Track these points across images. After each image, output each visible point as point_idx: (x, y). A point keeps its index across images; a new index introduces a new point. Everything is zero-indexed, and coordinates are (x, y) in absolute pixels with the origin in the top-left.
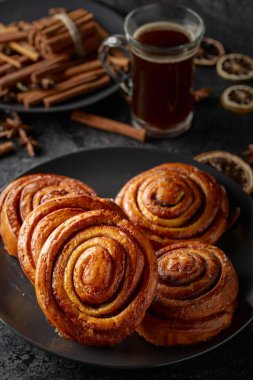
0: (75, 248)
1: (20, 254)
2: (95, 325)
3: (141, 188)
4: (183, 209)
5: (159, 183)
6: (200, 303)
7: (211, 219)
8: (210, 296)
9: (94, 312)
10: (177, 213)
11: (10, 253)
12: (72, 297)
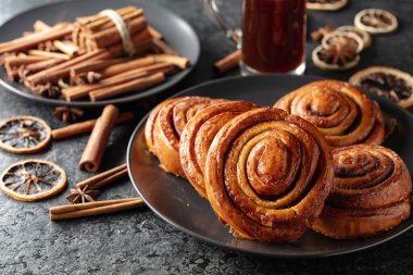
0: (245, 144)
1: (183, 162)
2: (274, 216)
3: (294, 103)
4: (341, 118)
5: (313, 95)
6: (380, 189)
7: (370, 128)
8: (388, 184)
9: (272, 203)
10: (335, 122)
11: (166, 170)
12: (247, 191)
